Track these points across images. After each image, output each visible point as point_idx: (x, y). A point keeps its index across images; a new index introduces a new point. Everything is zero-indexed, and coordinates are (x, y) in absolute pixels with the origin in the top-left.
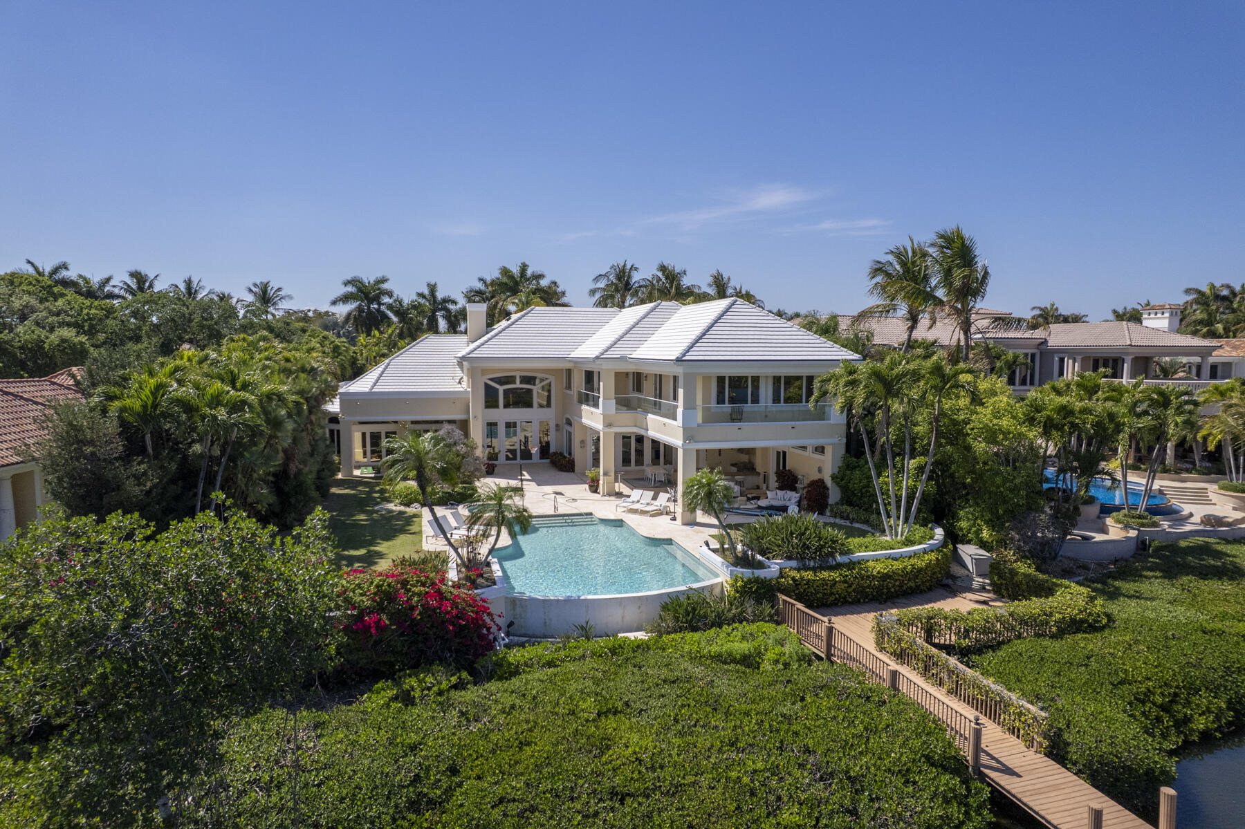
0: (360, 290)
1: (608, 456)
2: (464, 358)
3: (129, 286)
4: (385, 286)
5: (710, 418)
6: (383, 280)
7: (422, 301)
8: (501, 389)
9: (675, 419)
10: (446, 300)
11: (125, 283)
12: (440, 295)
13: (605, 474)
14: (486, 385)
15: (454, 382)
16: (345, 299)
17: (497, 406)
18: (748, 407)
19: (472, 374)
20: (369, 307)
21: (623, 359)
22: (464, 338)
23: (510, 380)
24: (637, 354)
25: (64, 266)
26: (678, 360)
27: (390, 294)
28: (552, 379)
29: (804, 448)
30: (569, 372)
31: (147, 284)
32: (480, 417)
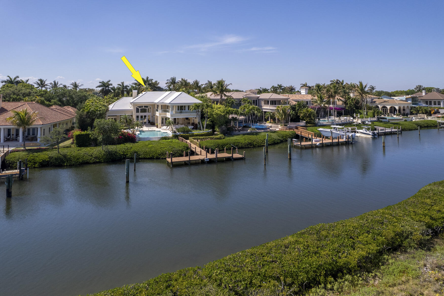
0: (103, 84)
1: (160, 121)
2: (132, 103)
3: (38, 83)
4: (110, 83)
5: (176, 113)
6: (109, 81)
7: (120, 86)
8: (140, 109)
9: (169, 113)
10: (126, 86)
11: (37, 82)
12: (125, 85)
13: (159, 124)
14: (137, 108)
15: (130, 107)
16: (99, 86)
17: (139, 112)
18: (184, 111)
19: (134, 106)
20: (106, 89)
21: (163, 103)
22: (132, 98)
23: (142, 107)
24: (165, 102)
25: (18, 77)
26: (169, 103)
27: (112, 85)
28: (151, 106)
29: (194, 118)
30: (154, 105)
31: (43, 82)
32: (135, 115)
